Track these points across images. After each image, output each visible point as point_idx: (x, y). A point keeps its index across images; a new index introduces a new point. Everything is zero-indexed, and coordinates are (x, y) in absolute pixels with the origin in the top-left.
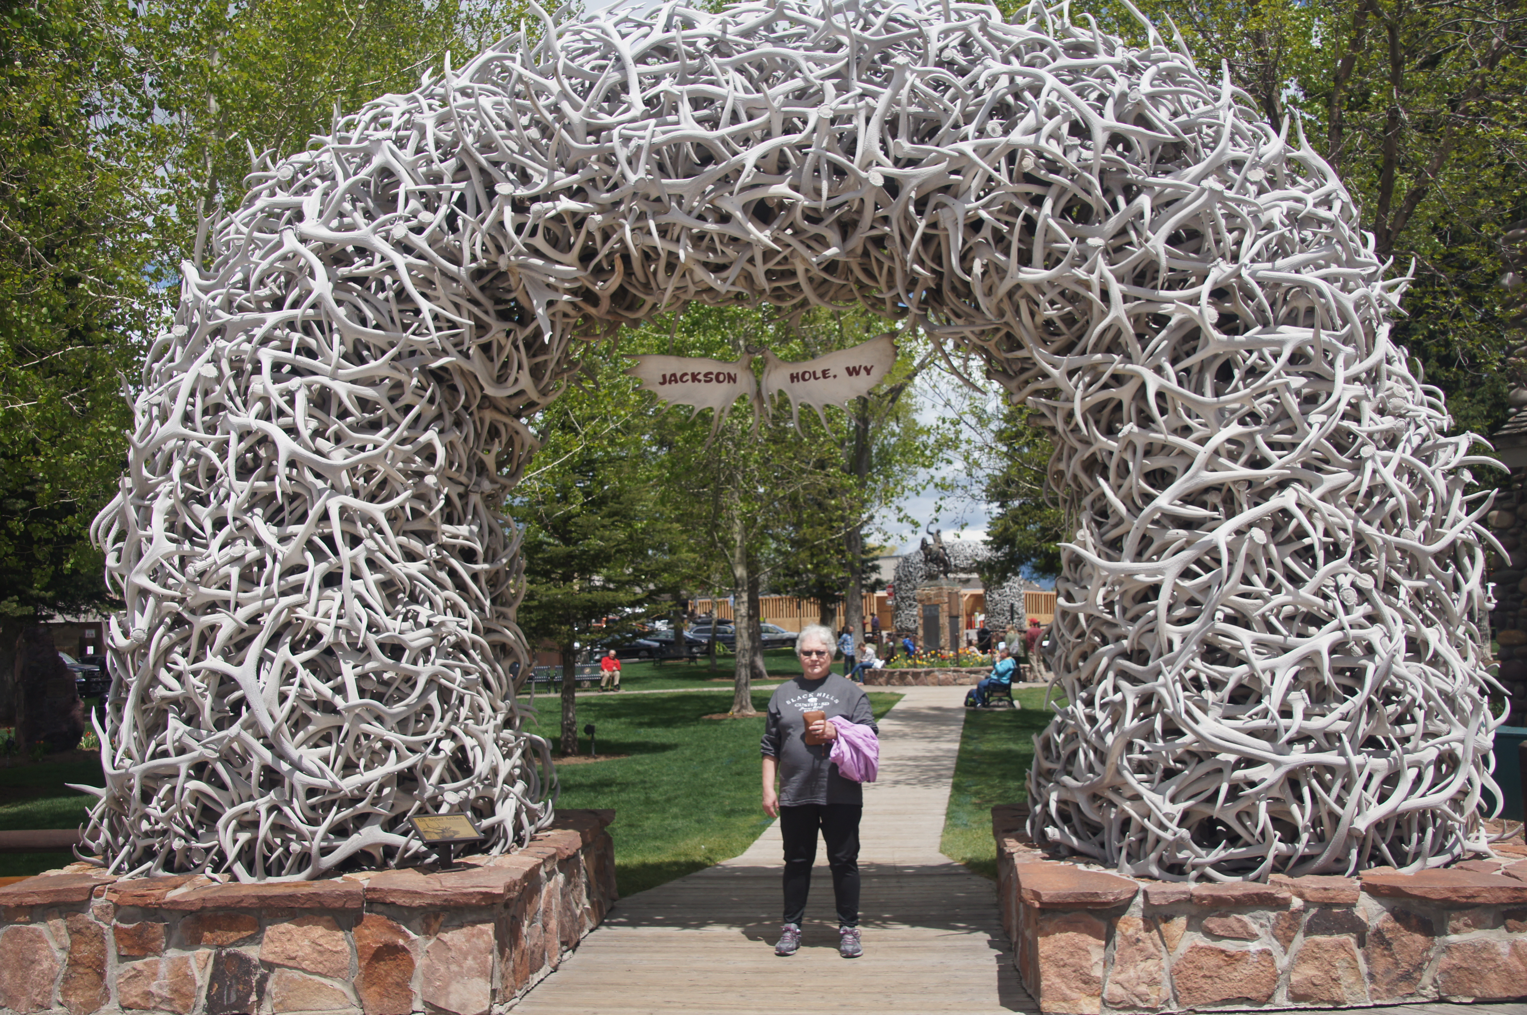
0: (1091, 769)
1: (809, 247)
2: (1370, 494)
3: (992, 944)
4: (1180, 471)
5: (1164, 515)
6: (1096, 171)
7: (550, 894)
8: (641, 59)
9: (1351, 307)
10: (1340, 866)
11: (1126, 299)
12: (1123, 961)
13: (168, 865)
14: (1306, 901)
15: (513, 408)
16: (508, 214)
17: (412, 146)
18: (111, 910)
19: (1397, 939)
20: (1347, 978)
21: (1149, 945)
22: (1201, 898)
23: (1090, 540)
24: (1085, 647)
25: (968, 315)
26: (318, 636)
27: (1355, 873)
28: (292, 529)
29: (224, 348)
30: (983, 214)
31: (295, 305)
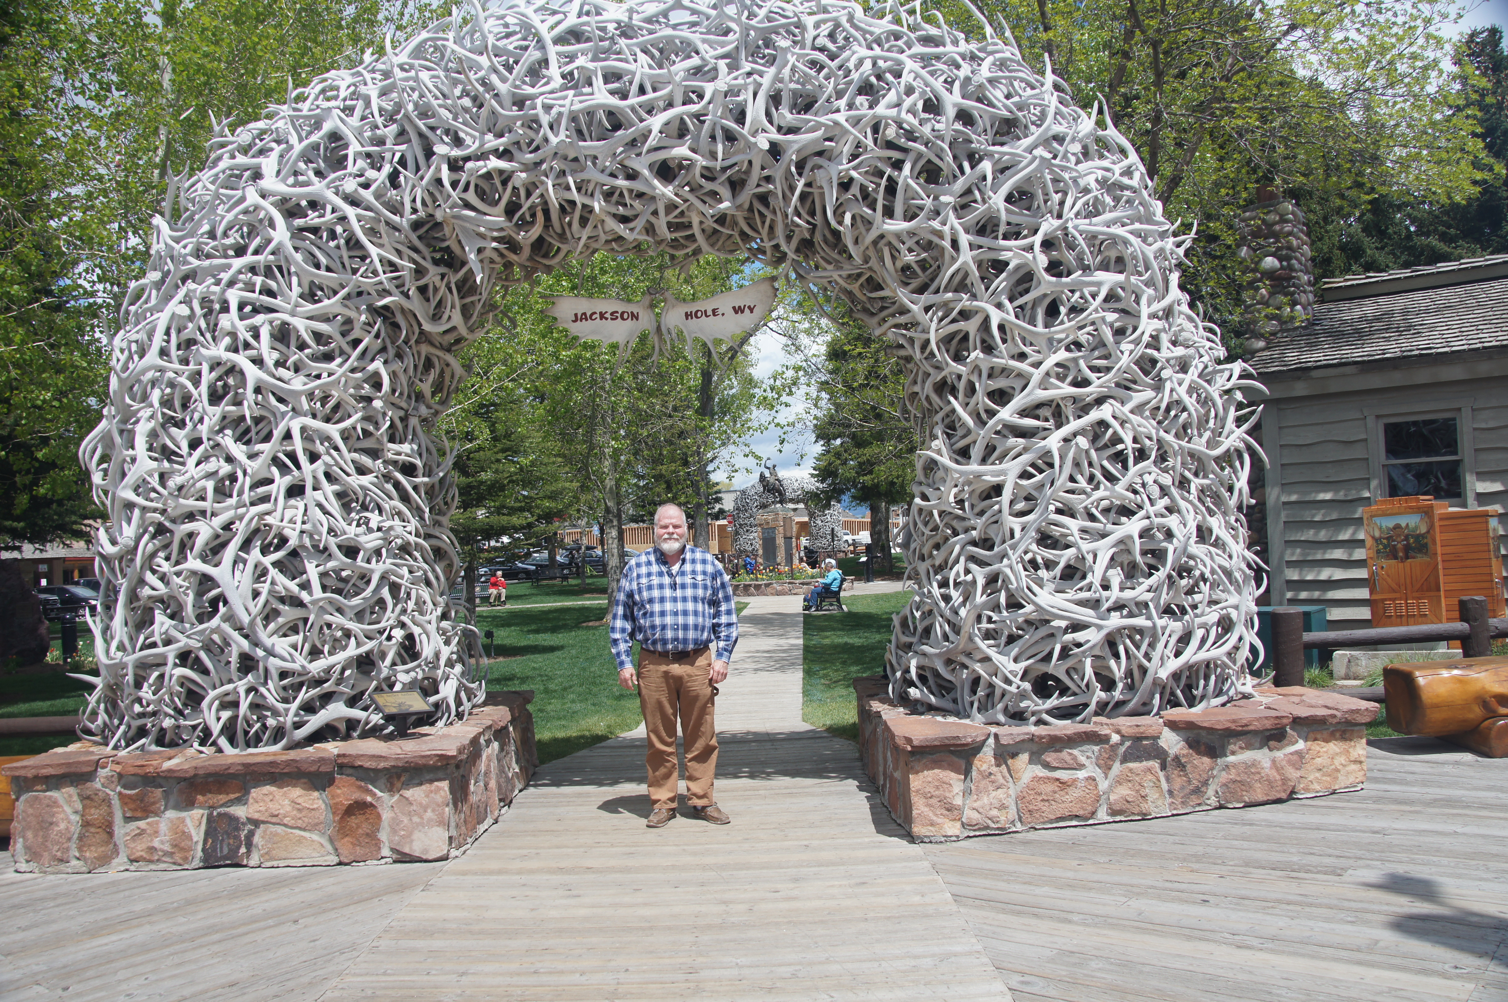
0: (946, 637)
1: (705, 202)
2: (1168, 410)
3: (861, 788)
4: (1018, 390)
5: (1005, 426)
6: (947, 141)
7: (489, 759)
8: (558, 41)
9: (1151, 256)
10: (1146, 709)
11: (972, 246)
12: (979, 792)
13: (160, 741)
14: (1122, 736)
15: (445, 344)
16: (445, 174)
17: (358, 113)
18: (115, 779)
19: (1190, 762)
20: (1153, 795)
21: (999, 777)
22: (1041, 737)
23: (944, 450)
24: (938, 539)
25: (837, 261)
26: (284, 540)
27: (1158, 714)
28: (259, 447)
29: (195, 291)
30: (854, 174)
31: (256, 252)
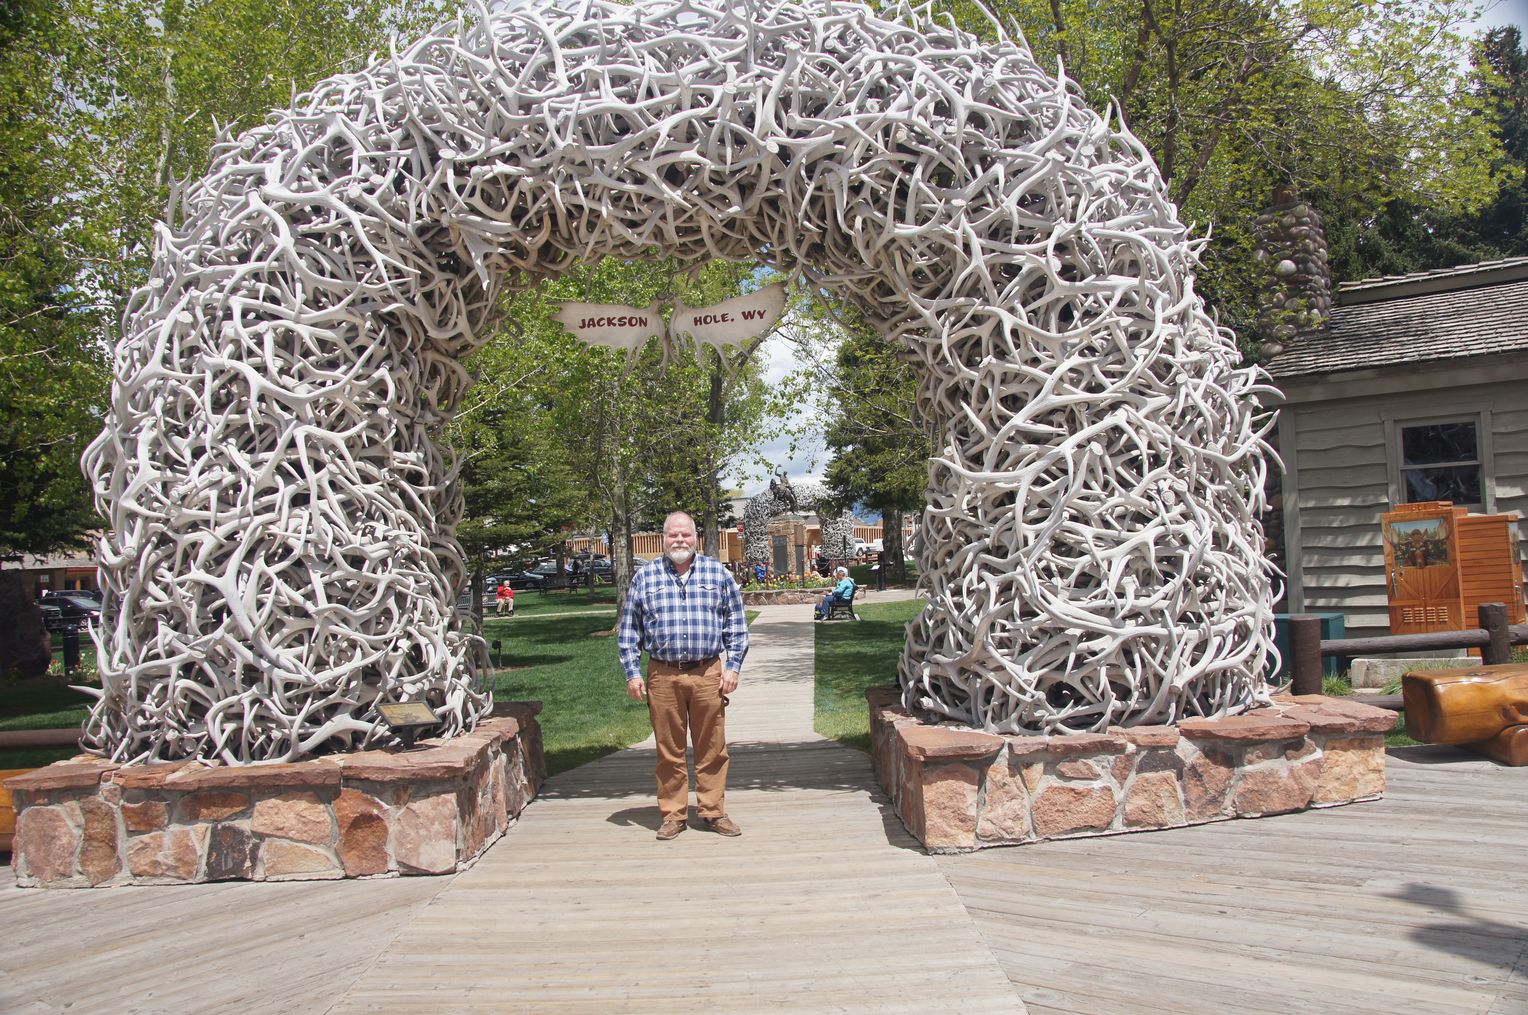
0: (959, 646)
1: (714, 207)
2: (1183, 415)
4: (1031, 395)
5: (1019, 432)
6: (959, 143)
7: (497, 771)
8: (564, 44)
9: (1166, 260)
10: (1162, 718)
11: (984, 250)
12: (993, 802)
13: (163, 754)
14: (1138, 746)
15: (451, 350)
16: (451, 179)
17: (362, 117)
18: (118, 792)
19: (1206, 772)
20: (1169, 805)
21: (1014, 787)
22: (1056, 747)
23: (956, 457)
24: (951, 546)
25: (848, 266)
26: (288, 550)
27: (1174, 723)
28: (263, 456)
29: (198, 298)
30: (865, 177)
31: (260, 259)
